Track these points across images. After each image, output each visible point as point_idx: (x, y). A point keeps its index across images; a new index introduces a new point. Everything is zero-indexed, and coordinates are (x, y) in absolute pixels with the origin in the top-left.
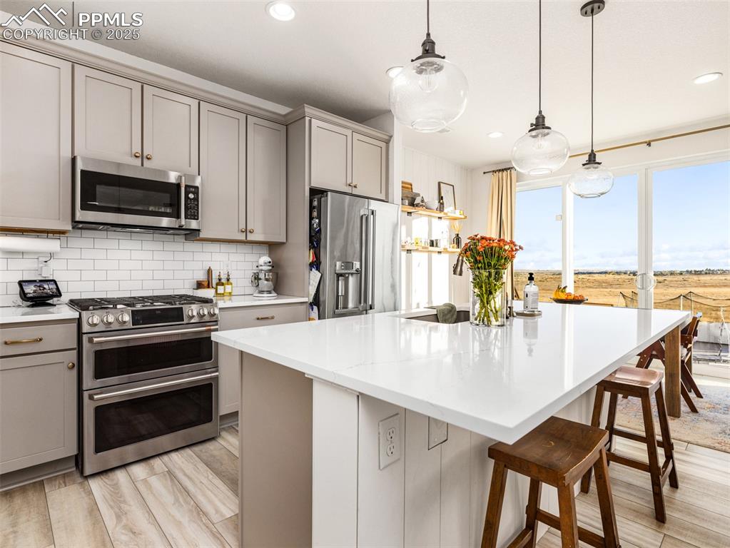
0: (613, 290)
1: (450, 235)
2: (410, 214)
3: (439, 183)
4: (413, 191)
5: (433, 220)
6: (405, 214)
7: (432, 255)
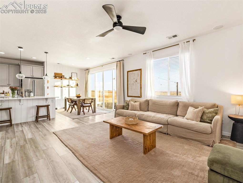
1: (76, 84)
2: (62, 80)
3: (72, 73)
4: (63, 75)
5: (70, 80)
6: (60, 80)
7: (70, 88)
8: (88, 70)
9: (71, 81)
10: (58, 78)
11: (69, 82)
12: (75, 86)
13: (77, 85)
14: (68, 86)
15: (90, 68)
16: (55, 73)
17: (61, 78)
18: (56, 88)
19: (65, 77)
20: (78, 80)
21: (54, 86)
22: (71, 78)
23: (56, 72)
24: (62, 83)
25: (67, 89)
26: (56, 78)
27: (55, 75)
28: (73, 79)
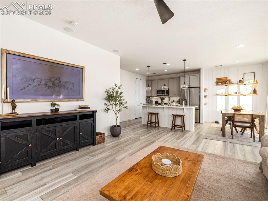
1: (252, 90)
2: (226, 86)
3: (244, 74)
4: (228, 79)
6: (224, 86)
7: (240, 96)
9: (242, 86)
10: (220, 84)
11: (238, 88)
12: (250, 93)
13: (255, 92)
14: (236, 93)
16: (217, 79)
17: (226, 83)
18: (218, 96)
19: (231, 81)
21: (216, 95)
23: (219, 77)
24: (228, 90)
25: (236, 97)
26: (218, 84)
27: (217, 81)
28: (245, 83)
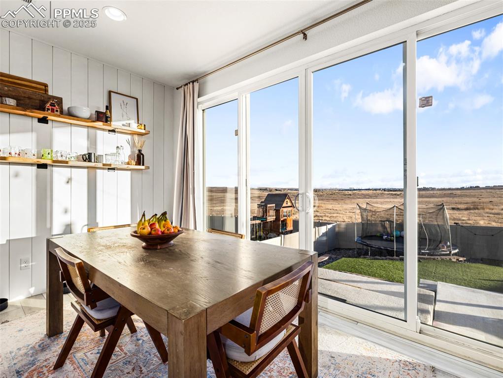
0: (371, 200)
1: (133, 152)
2: (44, 120)
3: (110, 92)
4: (50, 93)
5: (99, 132)
7: (98, 171)
8: (196, 85)
11: (93, 141)
12: (128, 164)
13: (140, 159)
14: (88, 158)
15: (205, 72)
17: (42, 108)
19: (65, 107)
20: (143, 131)
22: (103, 117)
24: (46, 142)
28: (115, 124)
